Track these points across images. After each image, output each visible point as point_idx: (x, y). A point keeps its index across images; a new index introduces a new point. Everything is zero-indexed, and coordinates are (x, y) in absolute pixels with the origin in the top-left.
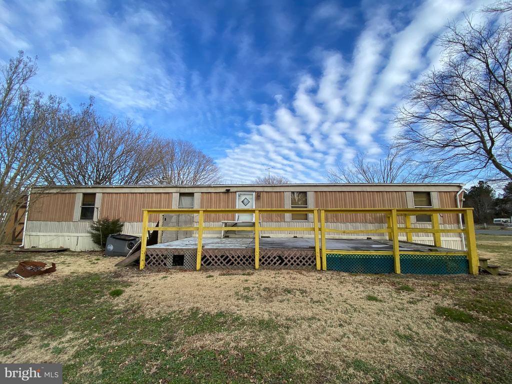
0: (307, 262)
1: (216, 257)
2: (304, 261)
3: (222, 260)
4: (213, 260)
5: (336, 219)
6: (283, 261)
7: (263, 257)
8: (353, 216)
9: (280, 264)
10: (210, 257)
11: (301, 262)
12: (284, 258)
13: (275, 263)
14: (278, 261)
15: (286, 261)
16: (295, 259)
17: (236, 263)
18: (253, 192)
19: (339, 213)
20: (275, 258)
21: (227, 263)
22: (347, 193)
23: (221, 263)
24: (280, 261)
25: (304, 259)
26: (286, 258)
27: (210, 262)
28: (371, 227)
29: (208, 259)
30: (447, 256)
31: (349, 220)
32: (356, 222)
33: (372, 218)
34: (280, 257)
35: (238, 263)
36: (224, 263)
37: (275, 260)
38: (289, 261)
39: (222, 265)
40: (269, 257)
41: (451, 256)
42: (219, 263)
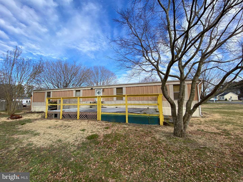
0: (95, 117)
1: (66, 115)
2: (94, 117)
3: (68, 116)
4: (66, 116)
5: (135, 99)
6: (87, 117)
7: (81, 115)
8: (142, 98)
9: (86, 118)
10: (65, 115)
11: (93, 117)
12: (87, 115)
13: (84, 118)
14: (85, 117)
15: (88, 117)
16: (91, 116)
17: (72, 117)
18: (101, 88)
19: (136, 97)
20: (84, 115)
21: (70, 117)
22: (140, 87)
23: (68, 117)
24: (86, 117)
25: (94, 116)
26: (88, 116)
27: (65, 117)
28: (150, 102)
29: (64, 116)
30: (149, 116)
31: (141, 99)
32: (144, 100)
33: (151, 98)
34: (86, 115)
35: (73, 117)
36: (69, 117)
37: (84, 116)
38: (89, 117)
39: (68, 118)
40: (83, 115)
41: (151, 116)
42: (67, 117)
